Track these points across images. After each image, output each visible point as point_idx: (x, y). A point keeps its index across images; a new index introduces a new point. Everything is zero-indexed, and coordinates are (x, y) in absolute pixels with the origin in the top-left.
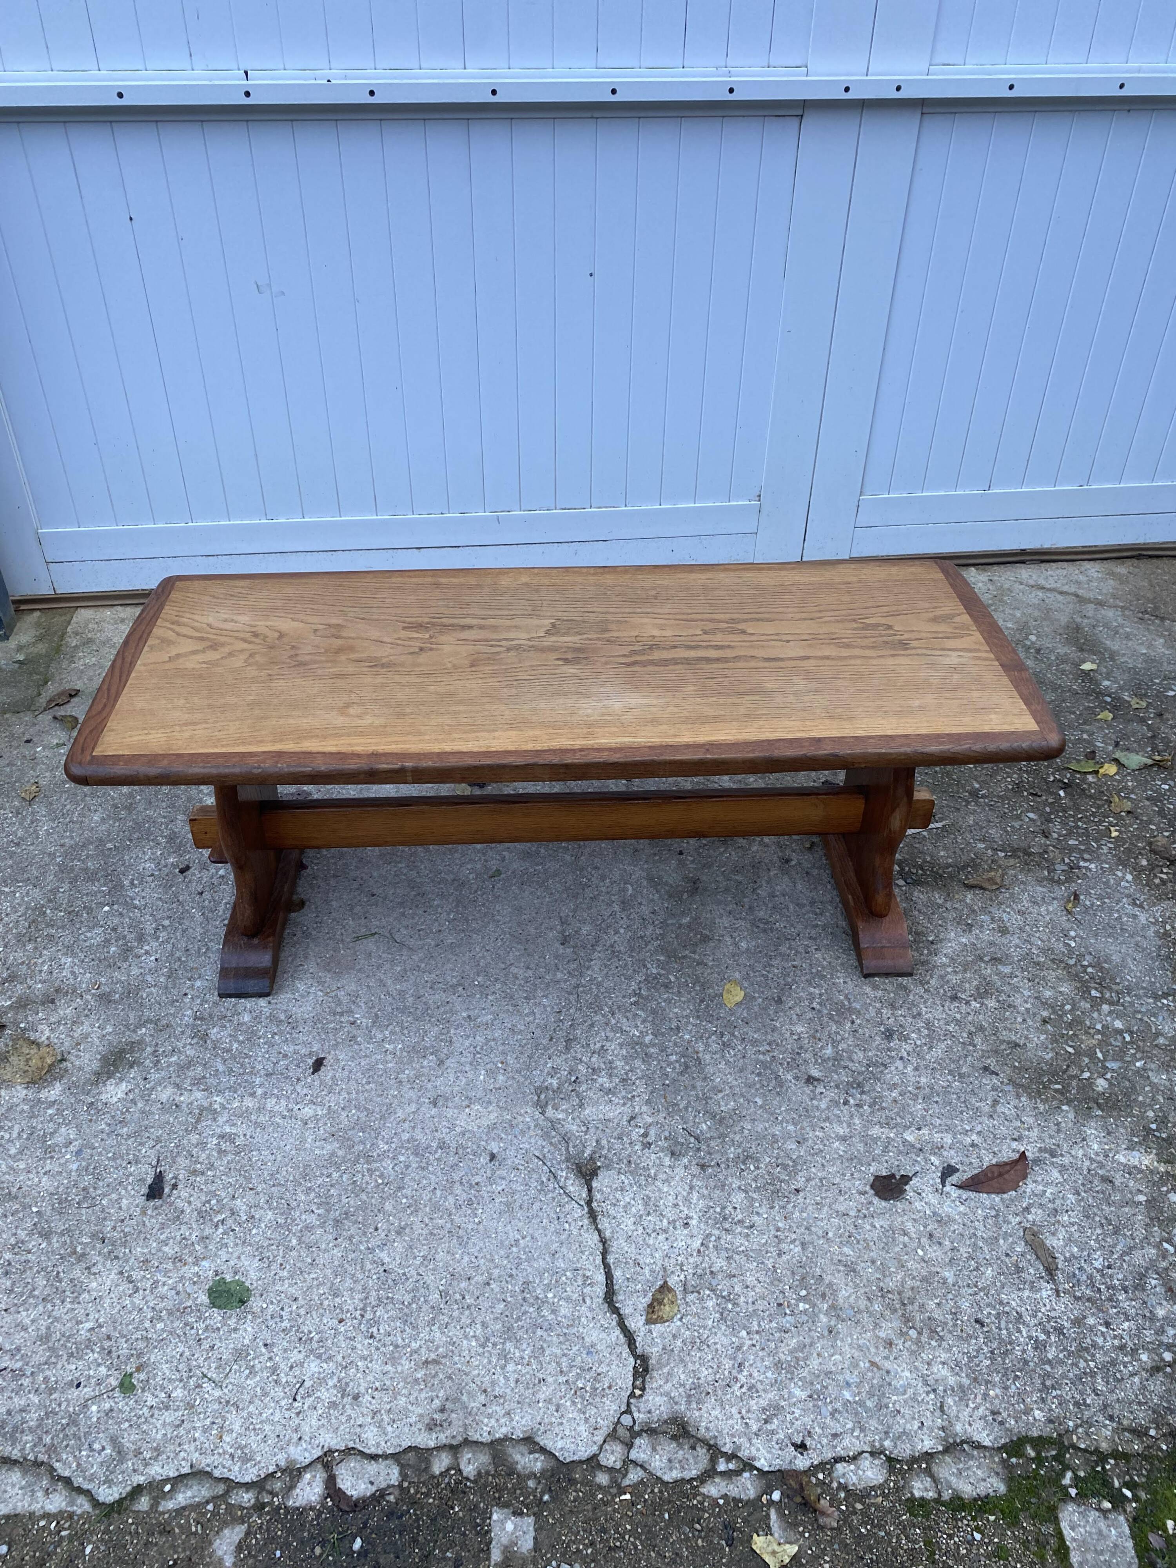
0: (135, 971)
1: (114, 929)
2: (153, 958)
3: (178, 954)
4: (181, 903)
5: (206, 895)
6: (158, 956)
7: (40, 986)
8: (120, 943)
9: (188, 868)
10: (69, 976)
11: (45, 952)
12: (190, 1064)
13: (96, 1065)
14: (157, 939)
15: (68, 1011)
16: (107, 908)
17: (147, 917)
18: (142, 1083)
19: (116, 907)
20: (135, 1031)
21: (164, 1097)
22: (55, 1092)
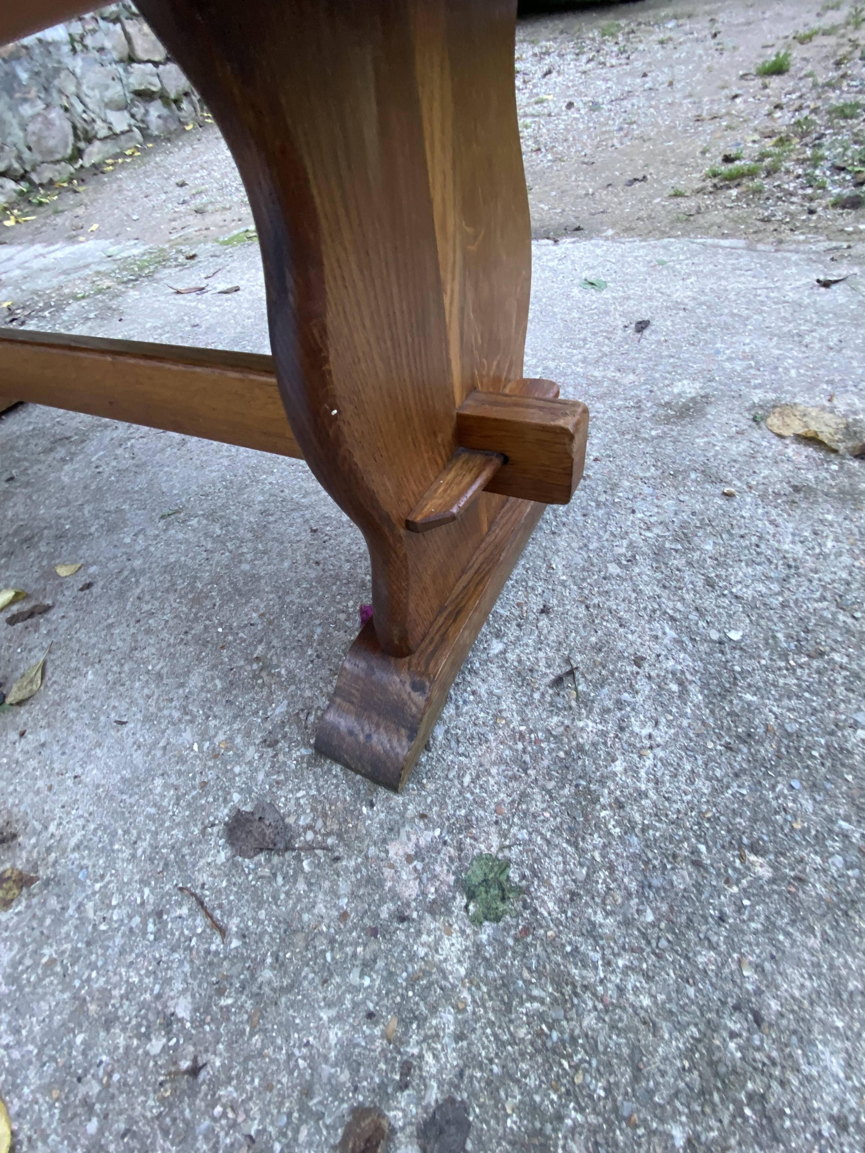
0: (669, 504)
1: (710, 583)
2: (639, 515)
3: (601, 513)
4: (584, 602)
5: (536, 603)
6: (631, 517)
7: (829, 517)
8: (696, 555)
9: (558, 681)
10: (780, 520)
11: (844, 575)
12: (601, 398)
13: (711, 411)
14: (631, 545)
15: (767, 472)
16: (735, 635)
17: (648, 591)
18: (655, 389)
19: (715, 635)
20: (664, 433)
21: (631, 377)
22: (757, 396)
